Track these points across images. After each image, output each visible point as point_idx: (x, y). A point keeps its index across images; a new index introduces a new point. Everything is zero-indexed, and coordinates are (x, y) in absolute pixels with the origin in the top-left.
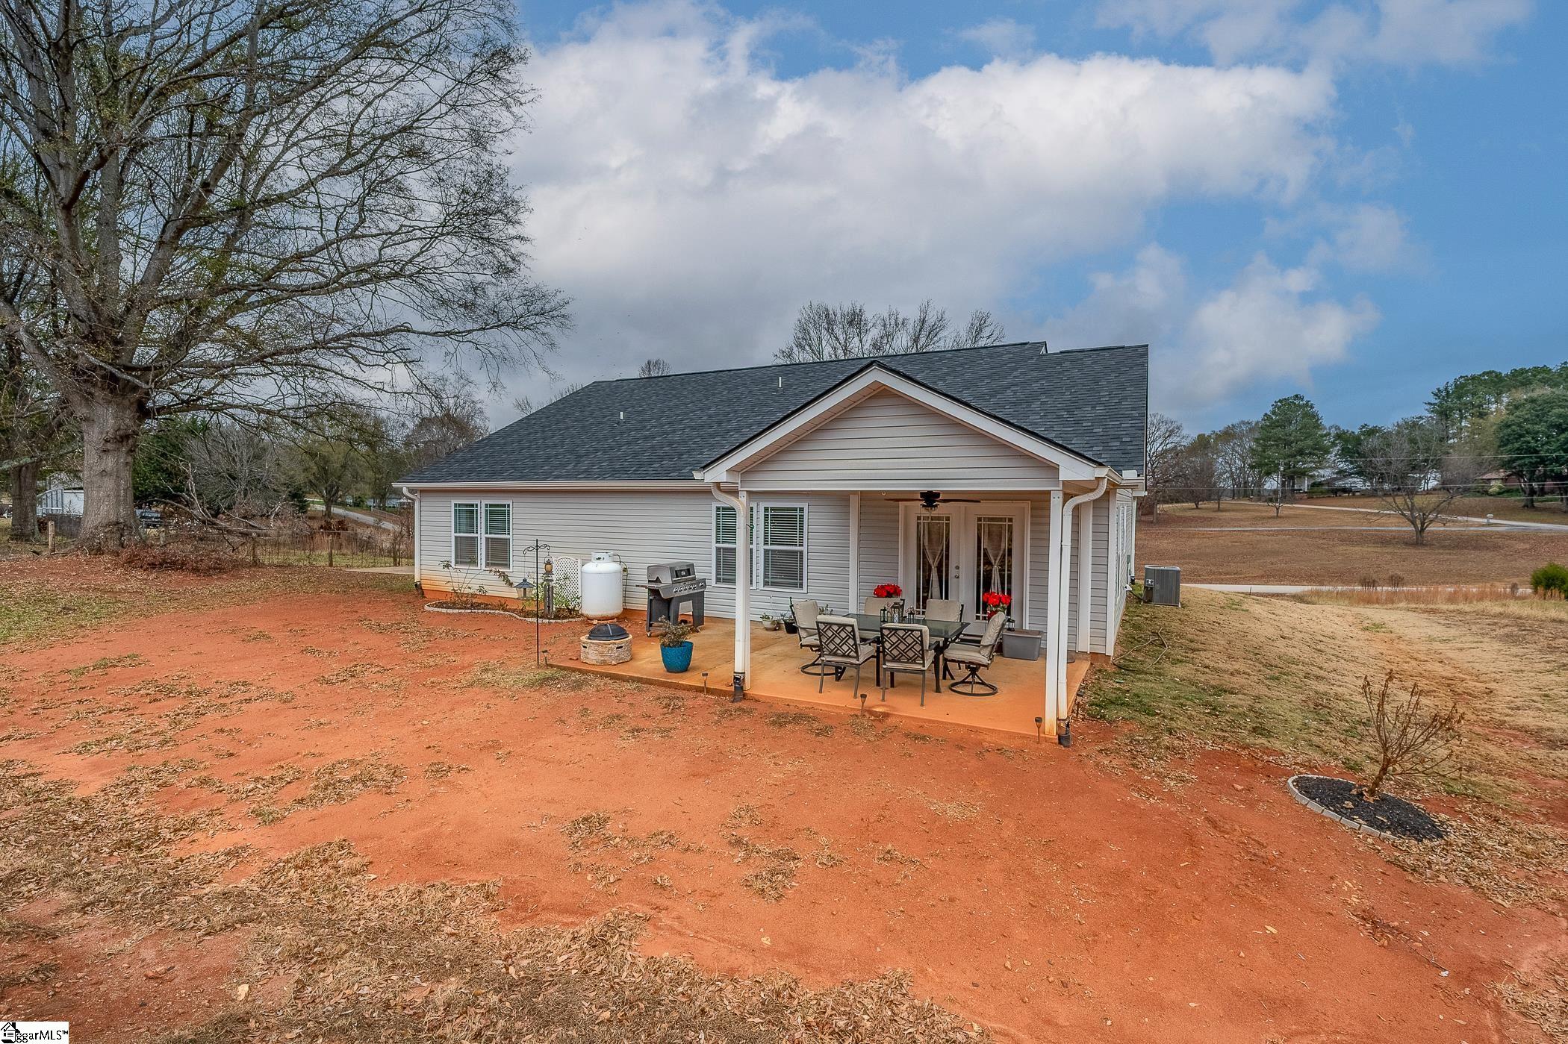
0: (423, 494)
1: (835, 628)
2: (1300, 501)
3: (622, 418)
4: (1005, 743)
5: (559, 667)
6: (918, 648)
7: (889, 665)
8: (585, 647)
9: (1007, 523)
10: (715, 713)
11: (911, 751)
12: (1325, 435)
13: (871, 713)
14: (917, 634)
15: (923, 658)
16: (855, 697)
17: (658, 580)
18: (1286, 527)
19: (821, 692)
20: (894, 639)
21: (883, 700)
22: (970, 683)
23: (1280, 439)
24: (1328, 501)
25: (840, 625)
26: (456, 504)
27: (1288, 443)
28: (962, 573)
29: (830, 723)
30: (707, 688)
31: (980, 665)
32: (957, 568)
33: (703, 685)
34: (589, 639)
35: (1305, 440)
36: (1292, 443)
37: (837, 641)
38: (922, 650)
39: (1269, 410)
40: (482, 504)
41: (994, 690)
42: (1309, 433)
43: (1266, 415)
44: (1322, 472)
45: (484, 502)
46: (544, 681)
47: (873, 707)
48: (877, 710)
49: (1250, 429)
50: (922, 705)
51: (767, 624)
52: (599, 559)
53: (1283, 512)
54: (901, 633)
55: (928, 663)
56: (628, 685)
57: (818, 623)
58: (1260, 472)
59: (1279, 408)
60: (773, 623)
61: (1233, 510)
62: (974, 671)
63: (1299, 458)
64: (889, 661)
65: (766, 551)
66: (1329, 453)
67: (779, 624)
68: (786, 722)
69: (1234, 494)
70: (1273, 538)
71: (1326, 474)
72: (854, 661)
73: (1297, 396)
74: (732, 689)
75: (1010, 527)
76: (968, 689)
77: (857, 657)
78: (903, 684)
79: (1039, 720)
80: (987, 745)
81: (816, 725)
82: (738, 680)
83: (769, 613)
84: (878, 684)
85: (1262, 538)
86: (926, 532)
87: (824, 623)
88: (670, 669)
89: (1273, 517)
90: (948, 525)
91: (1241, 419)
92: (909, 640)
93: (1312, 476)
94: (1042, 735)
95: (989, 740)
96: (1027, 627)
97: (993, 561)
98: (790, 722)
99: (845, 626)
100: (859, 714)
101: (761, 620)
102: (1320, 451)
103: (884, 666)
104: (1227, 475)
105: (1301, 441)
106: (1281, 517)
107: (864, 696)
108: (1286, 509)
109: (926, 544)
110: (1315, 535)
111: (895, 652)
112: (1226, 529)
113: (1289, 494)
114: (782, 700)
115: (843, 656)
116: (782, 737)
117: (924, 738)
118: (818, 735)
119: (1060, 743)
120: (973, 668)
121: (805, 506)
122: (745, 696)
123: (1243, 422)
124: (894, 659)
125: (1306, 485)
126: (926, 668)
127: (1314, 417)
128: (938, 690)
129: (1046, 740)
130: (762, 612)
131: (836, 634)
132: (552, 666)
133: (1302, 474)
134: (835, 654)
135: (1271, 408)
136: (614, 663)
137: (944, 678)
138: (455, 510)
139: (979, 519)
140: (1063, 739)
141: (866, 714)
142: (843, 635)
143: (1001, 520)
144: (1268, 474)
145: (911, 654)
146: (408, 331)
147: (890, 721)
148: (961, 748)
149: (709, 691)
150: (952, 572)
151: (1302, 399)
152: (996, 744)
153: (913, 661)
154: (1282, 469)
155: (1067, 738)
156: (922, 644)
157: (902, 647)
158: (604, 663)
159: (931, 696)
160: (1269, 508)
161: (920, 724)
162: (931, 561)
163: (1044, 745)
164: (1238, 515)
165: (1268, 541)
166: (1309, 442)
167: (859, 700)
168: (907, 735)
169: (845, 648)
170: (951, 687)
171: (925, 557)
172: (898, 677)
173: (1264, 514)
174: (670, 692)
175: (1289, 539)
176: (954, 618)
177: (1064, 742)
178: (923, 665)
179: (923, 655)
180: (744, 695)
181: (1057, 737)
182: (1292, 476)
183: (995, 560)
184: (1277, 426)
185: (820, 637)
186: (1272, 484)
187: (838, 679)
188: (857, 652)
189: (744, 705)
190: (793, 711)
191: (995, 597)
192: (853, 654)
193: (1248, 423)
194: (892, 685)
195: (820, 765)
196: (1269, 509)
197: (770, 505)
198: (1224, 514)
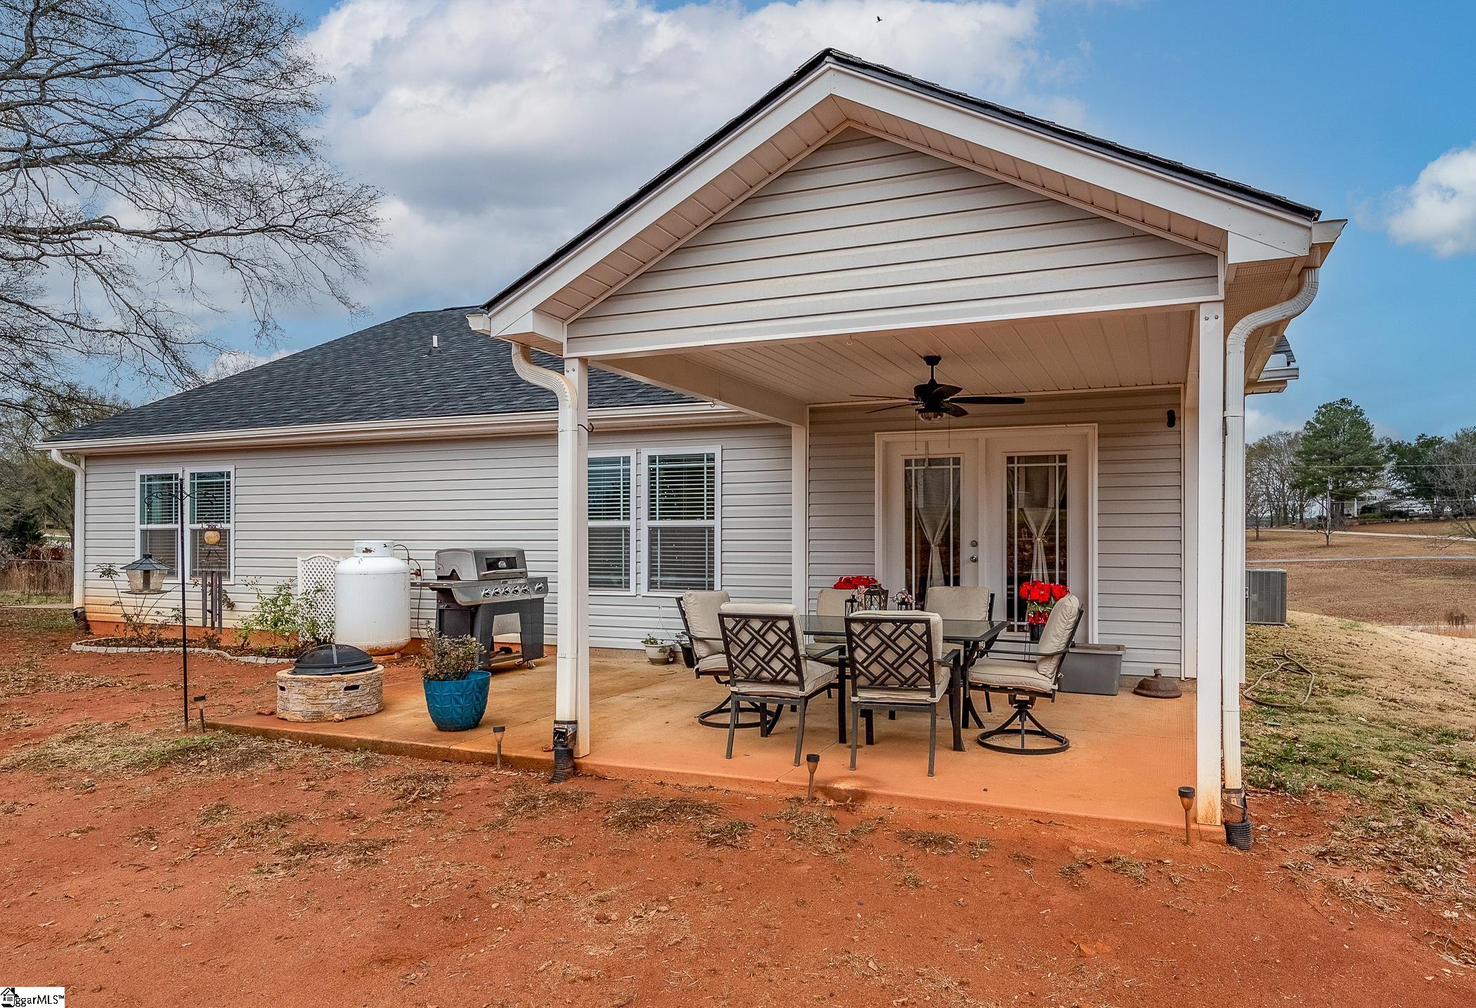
0: (90, 463)
1: (756, 625)
2: (1349, 527)
3: (435, 344)
4: (1113, 844)
5: (228, 729)
6: (921, 657)
7: (864, 695)
8: (282, 689)
9: (1057, 464)
10: (500, 806)
11: (919, 873)
12: (1378, 448)
13: (829, 792)
14: (919, 629)
15: (931, 679)
16: (797, 762)
17: (453, 576)
18: (1339, 557)
19: (729, 755)
20: (873, 642)
21: (853, 766)
22: (1018, 732)
23: (1325, 451)
24: (1383, 527)
25: (764, 618)
26: (142, 477)
27: (1335, 458)
28: (983, 553)
29: (743, 815)
30: (502, 756)
31: (1035, 693)
32: (975, 544)
33: (495, 751)
34: (294, 673)
35: (1354, 453)
36: (1340, 457)
37: (761, 651)
38: (930, 661)
39: (1311, 417)
40: (185, 471)
41: (1063, 744)
42: (1359, 445)
43: (1308, 423)
44: (1374, 493)
45: (189, 470)
46: (183, 754)
47: (834, 780)
48: (842, 786)
49: (1289, 441)
50: (931, 773)
51: (653, 652)
52: (367, 551)
53: (1334, 541)
54: (887, 629)
55: (941, 689)
56: (348, 757)
57: (722, 617)
58: (1302, 494)
59: (1323, 415)
60: (663, 650)
61: (1275, 539)
62: (1022, 709)
63: (1347, 475)
64: (863, 688)
65: (652, 531)
66: (1383, 469)
67: (673, 652)
68: (647, 819)
69: (1272, 523)
70: (1325, 571)
71: (1379, 495)
72: (795, 691)
73: (1343, 400)
74: (551, 756)
75: (1063, 470)
76: (1015, 742)
77: (801, 684)
78: (889, 738)
79: (1187, 794)
80: (1081, 851)
81: (710, 823)
82: (564, 739)
83: (658, 635)
84: (843, 739)
85: (1314, 571)
86: (921, 488)
87: (733, 616)
88: (445, 724)
89: (1323, 547)
90: (957, 471)
91: (1277, 430)
92: (904, 643)
93: (1362, 499)
94: (1193, 826)
95: (1082, 842)
96: (1095, 639)
97: (1034, 530)
98: (656, 818)
99: (775, 619)
100: (804, 795)
101: (643, 647)
102: (1371, 466)
103: (855, 699)
104: (1265, 497)
105: (1351, 454)
106: (1332, 546)
107: (813, 759)
108: (1339, 536)
109: (921, 506)
110: (1375, 566)
111: (876, 669)
112: (1268, 561)
113: (1337, 519)
114: (651, 773)
115: (774, 682)
116: (631, 853)
117: (941, 841)
118: (712, 843)
119: (1230, 841)
120: (1023, 701)
121: (715, 449)
122: (576, 770)
123: (1280, 433)
124: (877, 684)
125: (1354, 509)
126: (936, 700)
127: (1364, 425)
128: (958, 746)
129: (1202, 836)
130: (644, 634)
131: (759, 637)
132: (215, 727)
133: (1352, 494)
134: (758, 680)
135: (1314, 415)
136: (337, 716)
137: (966, 725)
138: (142, 486)
139: (1010, 460)
140: (1235, 832)
141: (820, 795)
142: (772, 638)
143: (1046, 458)
144: (1313, 494)
145: (907, 671)
146: (110, 228)
147: (869, 807)
148: (1027, 862)
149: (508, 762)
150: (966, 552)
151: (1350, 404)
152: (1098, 848)
153: (913, 687)
154: (1331, 487)
155: (1245, 830)
156: (929, 651)
157: (890, 656)
158: (318, 717)
159: (945, 757)
160: (1317, 536)
161: (931, 811)
162: (929, 536)
163: (1199, 847)
164: (1282, 544)
165: (1320, 575)
166: (1360, 455)
167: (804, 768)
168: (905, 837)
169: (777, 665)
170: (982, 742)
171: (920, 529)
172: (882, 724)
173: (1311, 543)
174: (426, 767)
175: (1345, 572)
176: (980, 614)
177: (1239, 840)
178: (932, 692)
179: (931, 672)
180: (576, 767)
181: (1223, 829)
182: (1342, 496)
183: (1038, 528)
184: (1322, 437)
185: (727, 645)
186: (1316, 509)
187: (766, 732)
188: (799, 672)
189: (569, 787)
190: (670, 793)
191: (1042, 588)
192: (792, 677)
193: (1287, 434)
194: (870, 741)
195: (708, 915)
196: (1319, 538)
197: (659, 451)
198: (1265, 543)
